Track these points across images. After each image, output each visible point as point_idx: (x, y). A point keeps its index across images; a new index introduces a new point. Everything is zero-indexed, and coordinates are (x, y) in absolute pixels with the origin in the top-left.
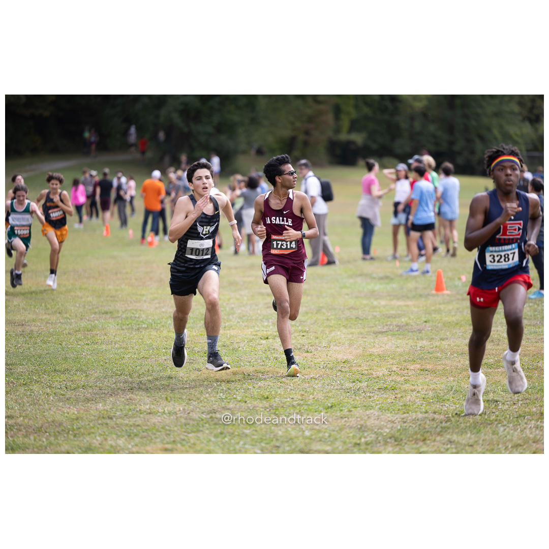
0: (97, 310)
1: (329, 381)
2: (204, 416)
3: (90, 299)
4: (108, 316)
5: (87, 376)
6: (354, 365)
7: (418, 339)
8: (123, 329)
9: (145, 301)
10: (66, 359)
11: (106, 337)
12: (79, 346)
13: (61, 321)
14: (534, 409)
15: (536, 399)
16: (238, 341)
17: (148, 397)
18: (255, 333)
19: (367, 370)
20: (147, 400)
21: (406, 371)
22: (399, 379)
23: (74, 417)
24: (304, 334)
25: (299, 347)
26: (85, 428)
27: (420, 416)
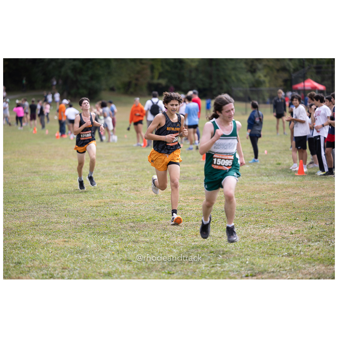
0: (30, 171)
1: (148, 206)
2: (85, 224)
3: (26, 165)
4: (35, 174)
5: (25, 205)
6: (161, 197)
7: (193, 184)
8: (43, 181)
9: (54, 166)
10: (14, 196)
11: (34, 185)
12: (21, 190)
13: (12, 177)
14: (253, 219)
15: (253, 214)
16: (102, 186)
17: (56, 215)
18: (110, 182)
19: (168, 200)
20: (55, 216)
21: (187, 200)
22: (184, 204)
23: (18, 225)
24: (135, 182)
25: (133, 188)
26: (24, 231)
27: (194, 223)
